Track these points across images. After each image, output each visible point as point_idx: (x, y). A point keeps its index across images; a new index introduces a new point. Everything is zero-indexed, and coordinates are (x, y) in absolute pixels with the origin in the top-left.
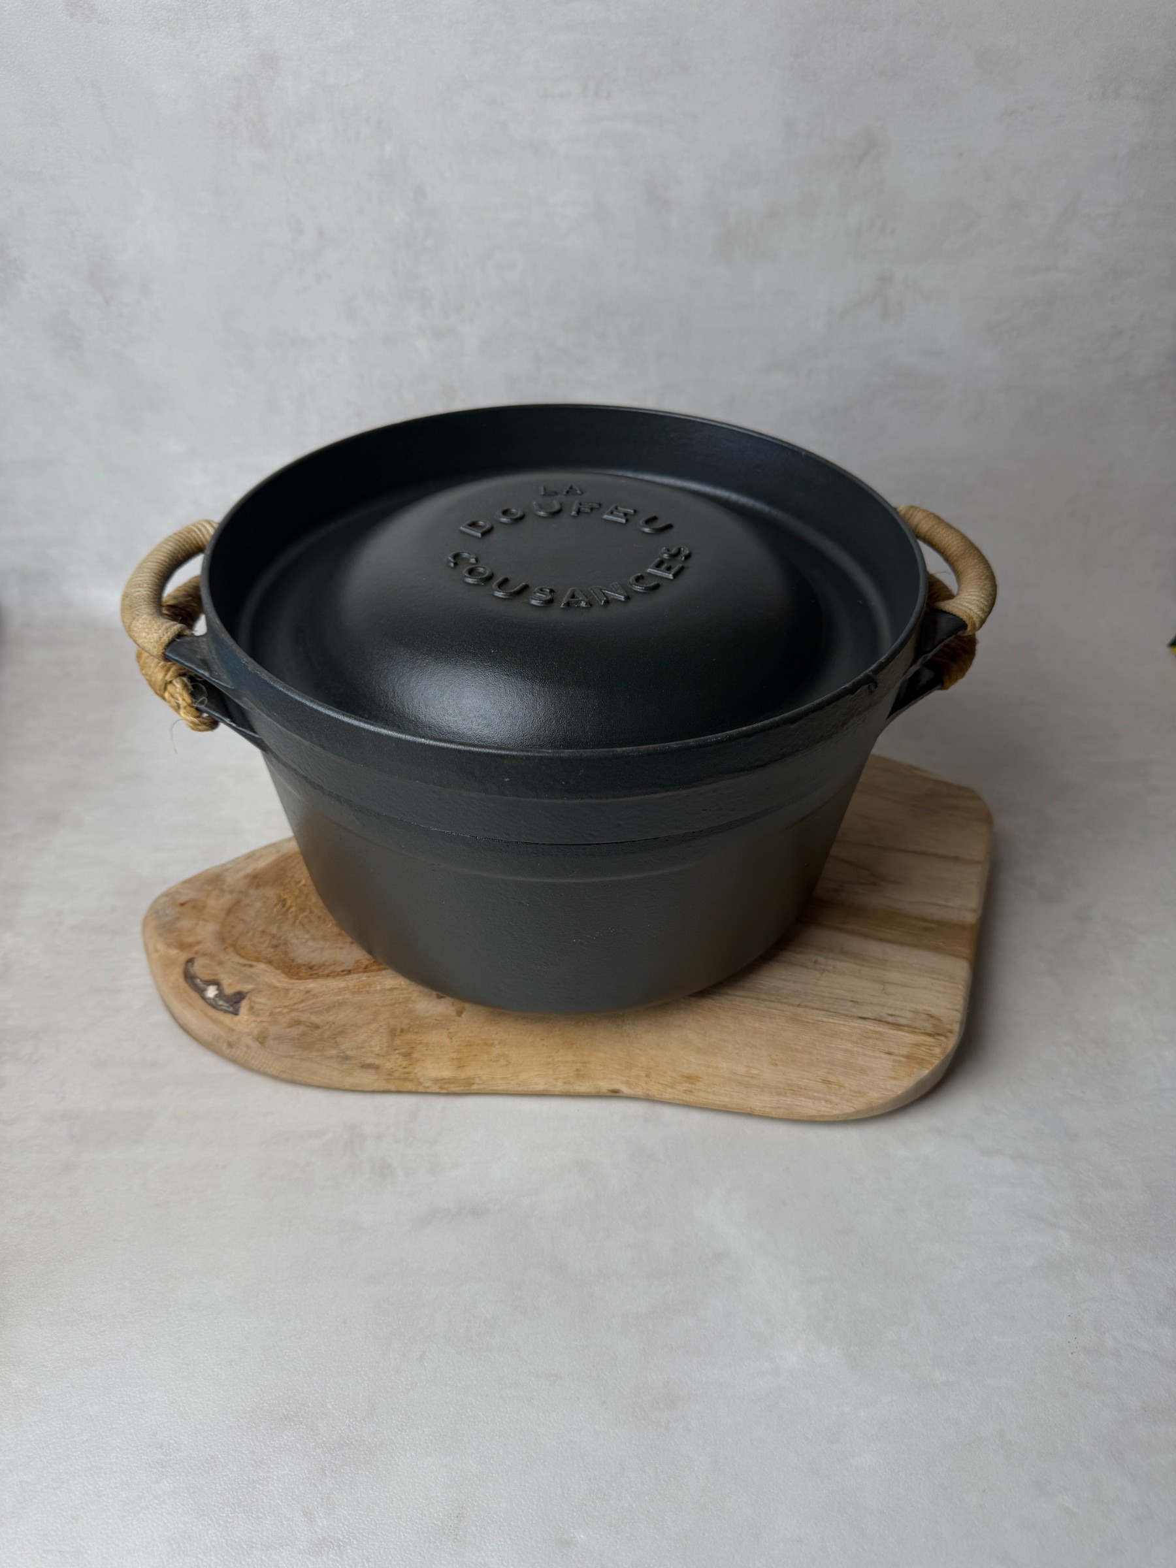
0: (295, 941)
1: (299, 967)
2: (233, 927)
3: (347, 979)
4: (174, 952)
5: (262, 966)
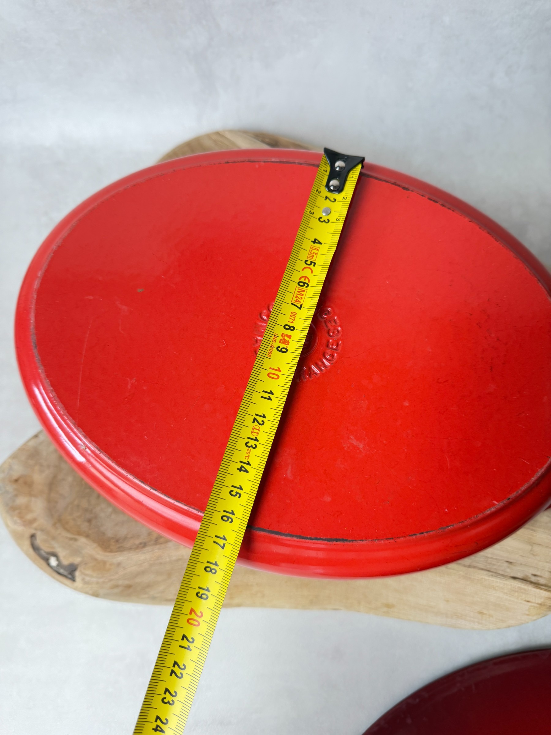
1: (109, 539)
2: (57, 502)
3: (145, 552)
4: (20, 528)
5: (83, 540)
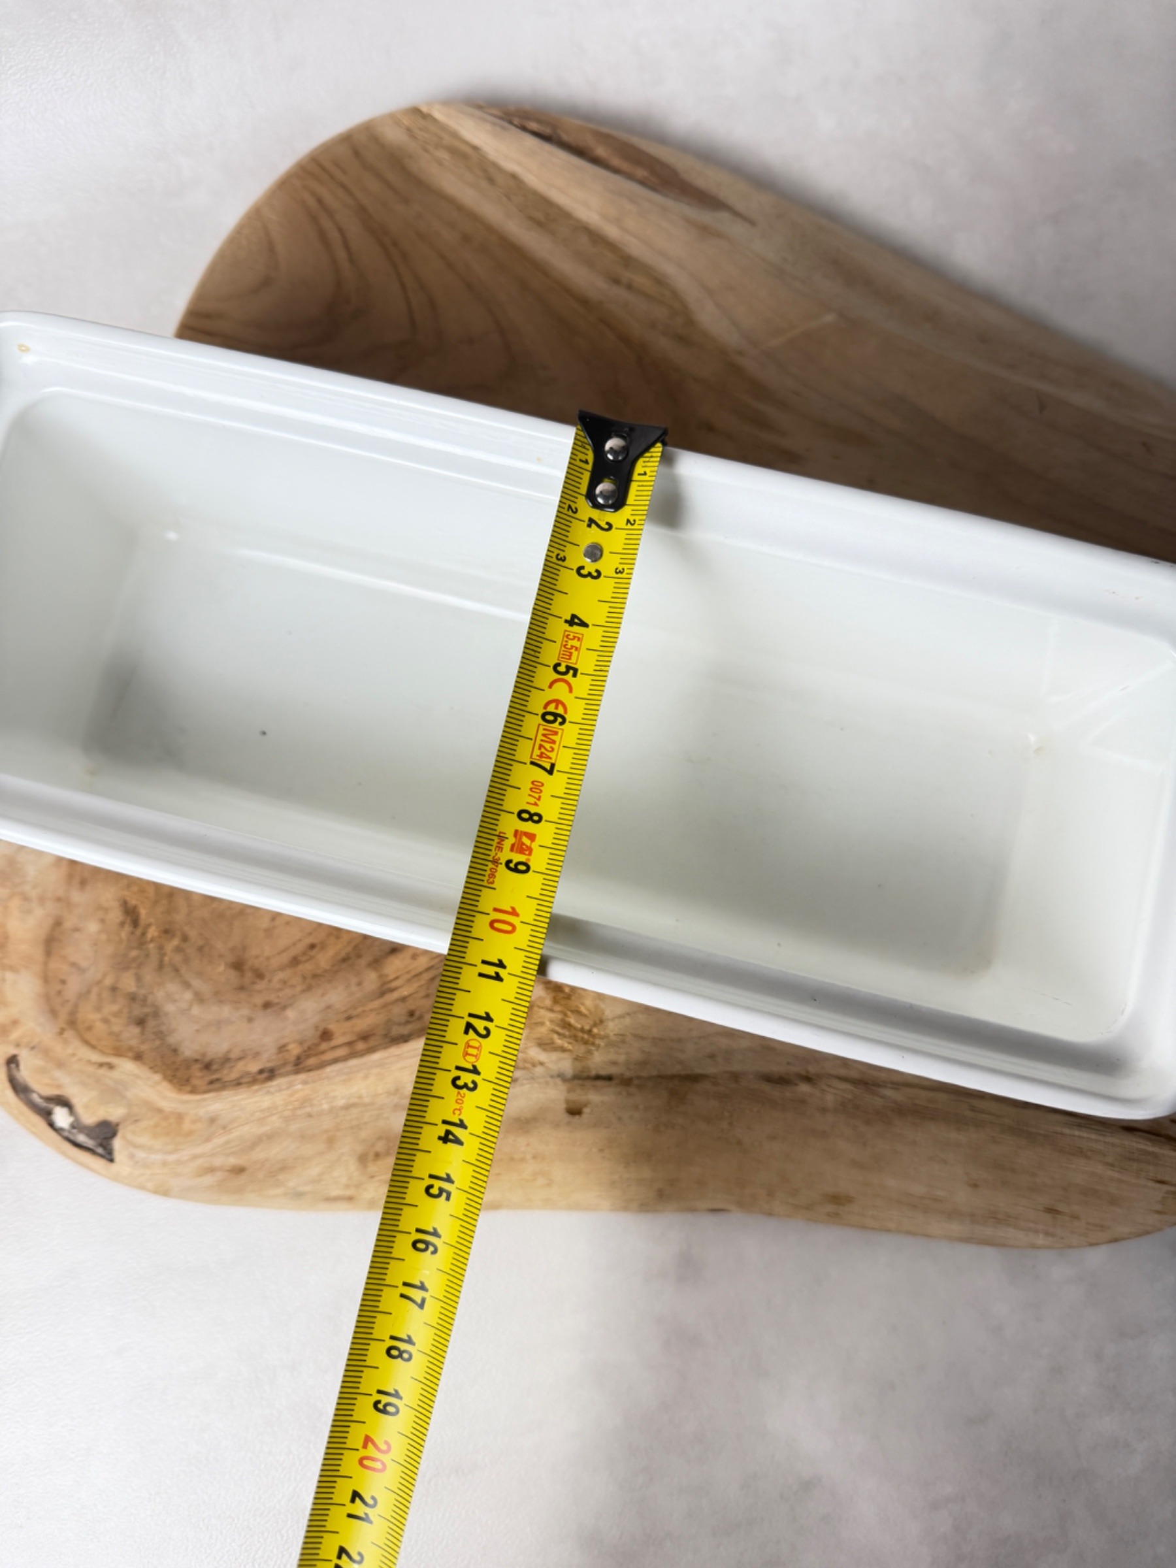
0: (170, 1008)
1: (189, 1063)
2: (63, 982)
3: (272, 1090)
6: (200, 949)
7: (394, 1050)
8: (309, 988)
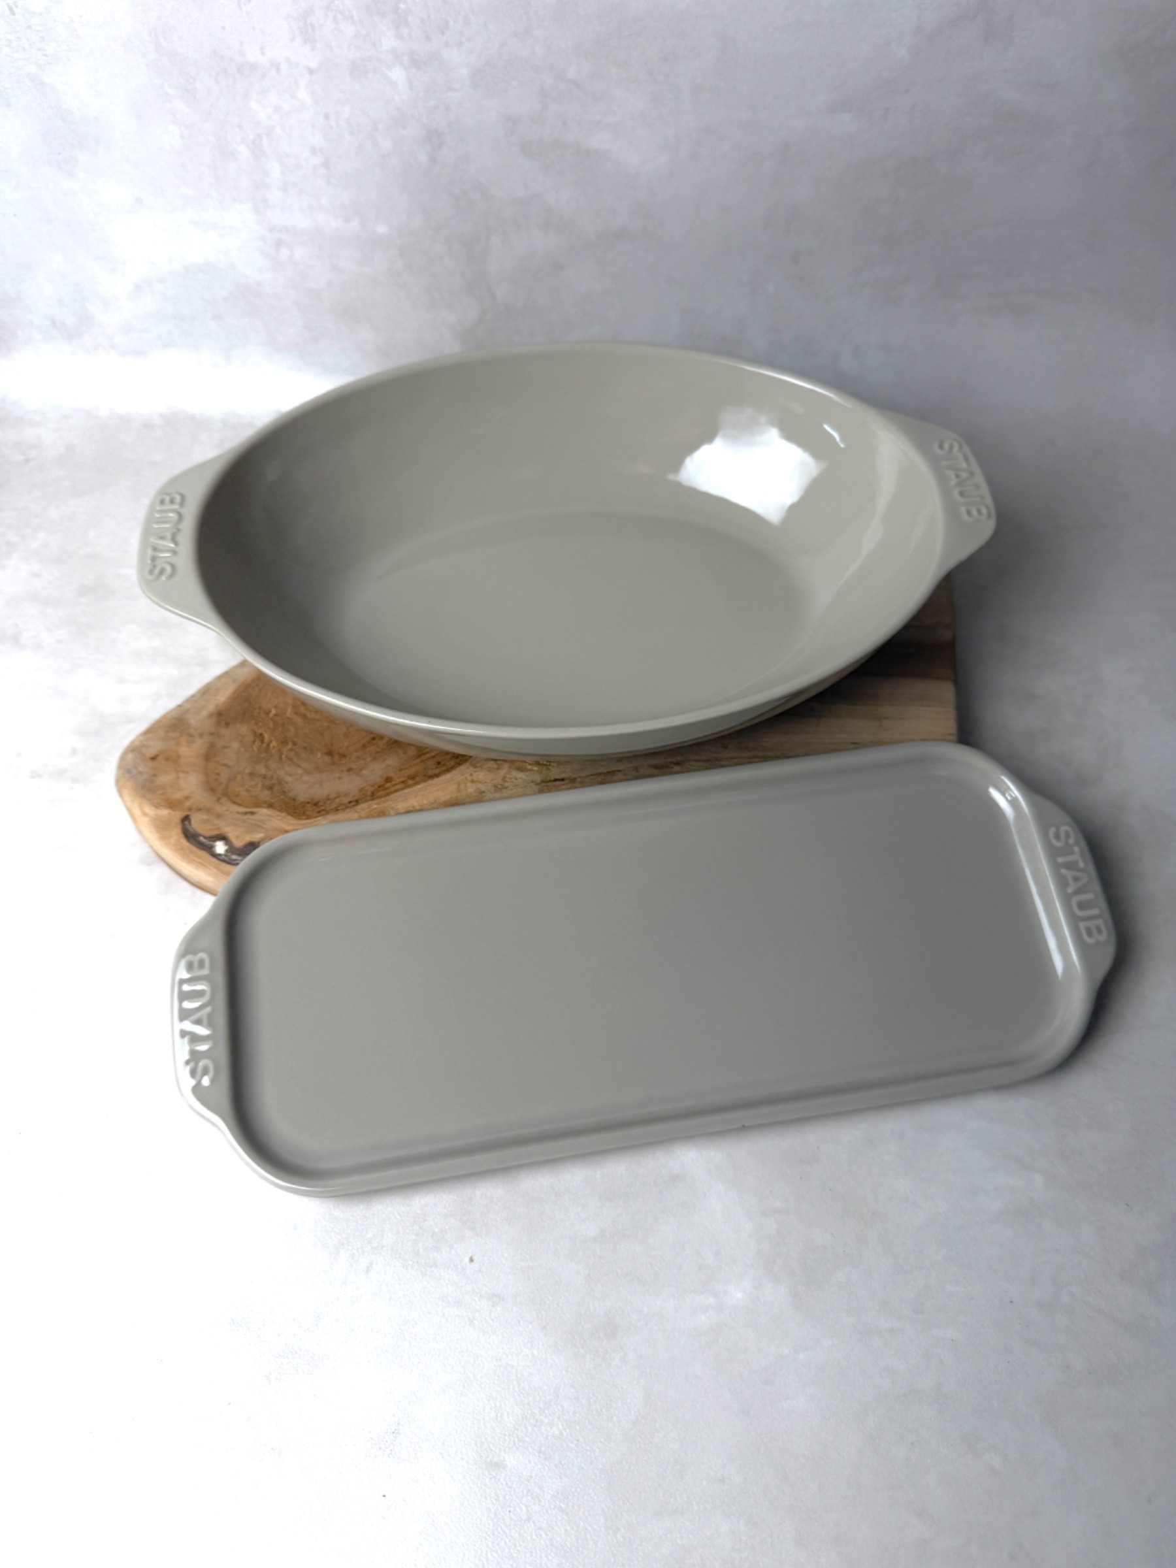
1: (303, 805)
5: (265, 811)
6: (305, 748)
7: (431, 782)
8: (375, 759)
